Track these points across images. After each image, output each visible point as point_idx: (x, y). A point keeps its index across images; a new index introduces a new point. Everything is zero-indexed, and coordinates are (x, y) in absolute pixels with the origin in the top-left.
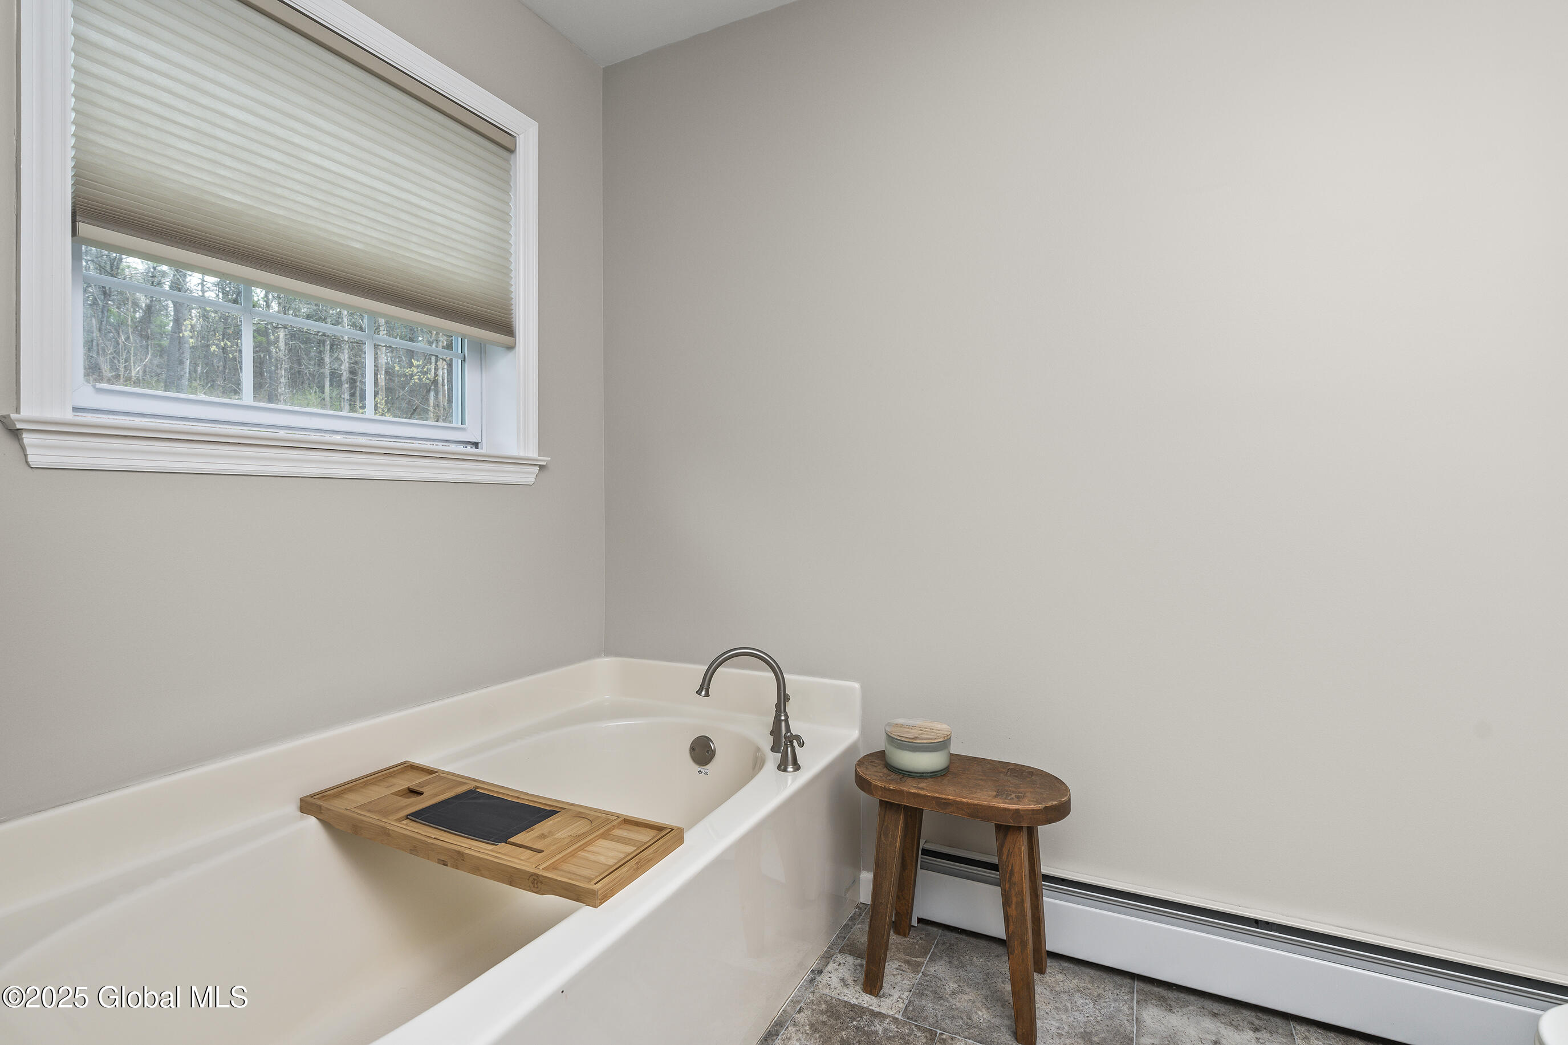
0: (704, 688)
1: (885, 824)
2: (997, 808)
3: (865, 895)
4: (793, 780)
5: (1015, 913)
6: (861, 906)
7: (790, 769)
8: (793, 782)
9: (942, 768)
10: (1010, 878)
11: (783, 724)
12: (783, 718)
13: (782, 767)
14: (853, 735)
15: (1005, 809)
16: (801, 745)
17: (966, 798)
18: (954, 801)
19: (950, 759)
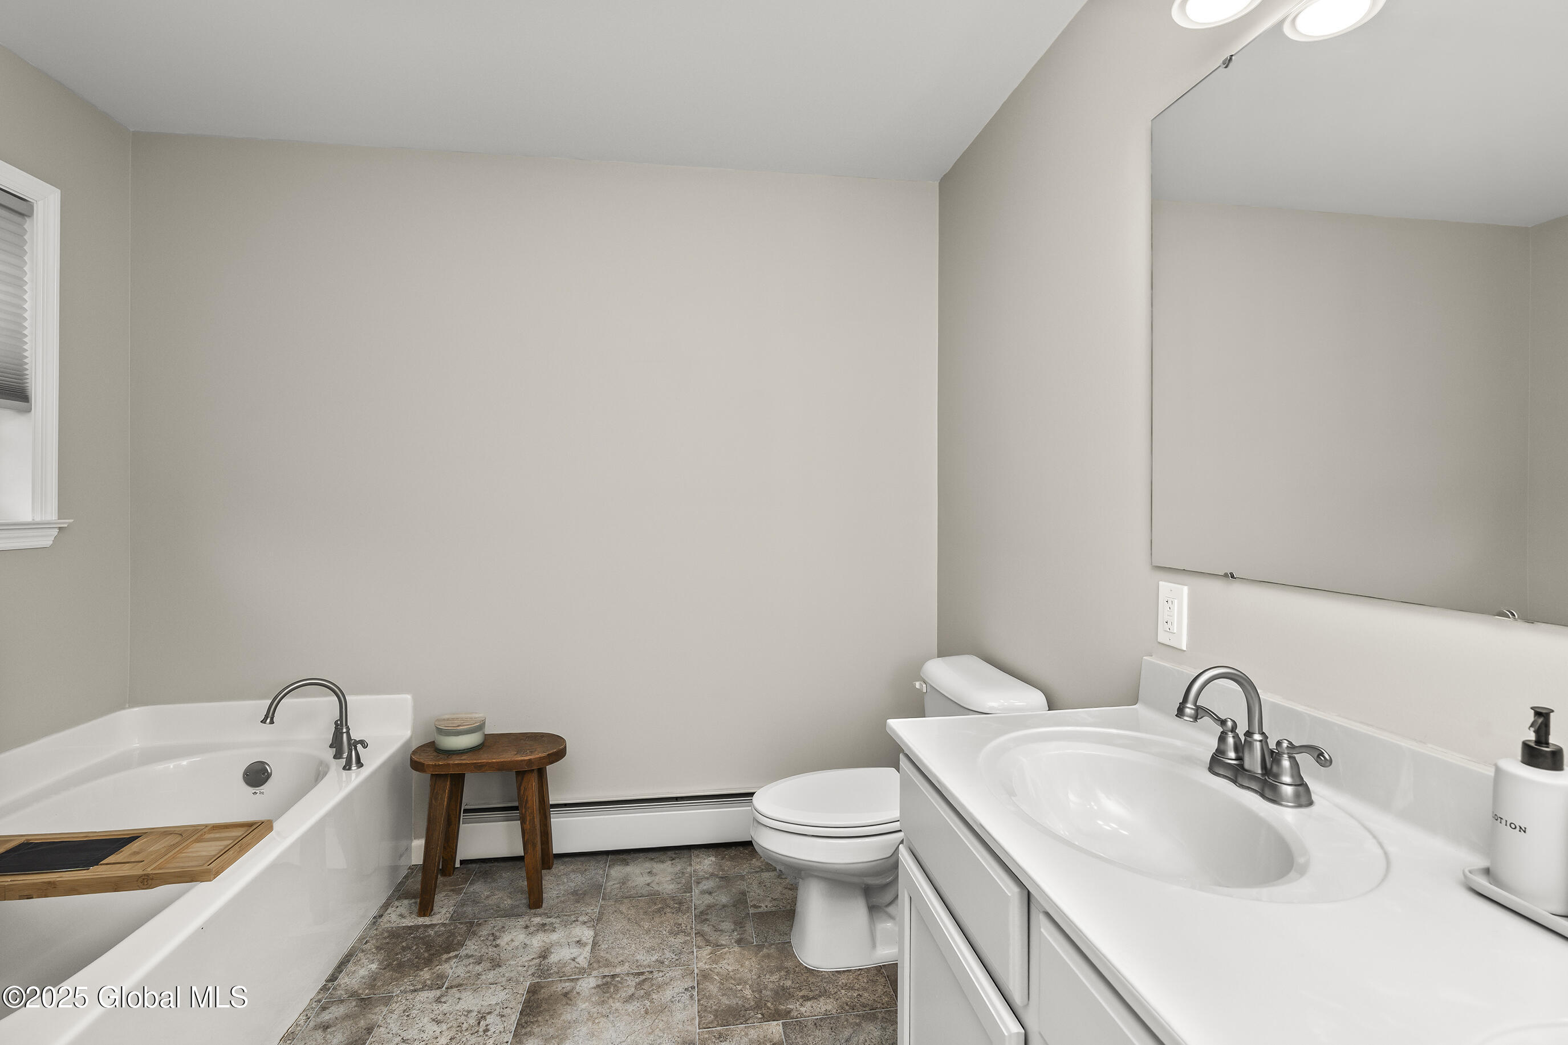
0: (269, 717)
1: (435, 792)
2: (517, 761)
3: (417, 857)
4: (357, 776)
5: (528, 827)
6: (413, 867)
7: (354, 767)
8: (357, 777)
9: (477, 745)
10: (526, 804)
11: (345, 735)
12: (344, 730)
13: (347, 767)
14: (407, 733)
15: (522, 761)
16: (365, 746)
17: (495, 759)
18: (487, 763)
19: (485, 737)
